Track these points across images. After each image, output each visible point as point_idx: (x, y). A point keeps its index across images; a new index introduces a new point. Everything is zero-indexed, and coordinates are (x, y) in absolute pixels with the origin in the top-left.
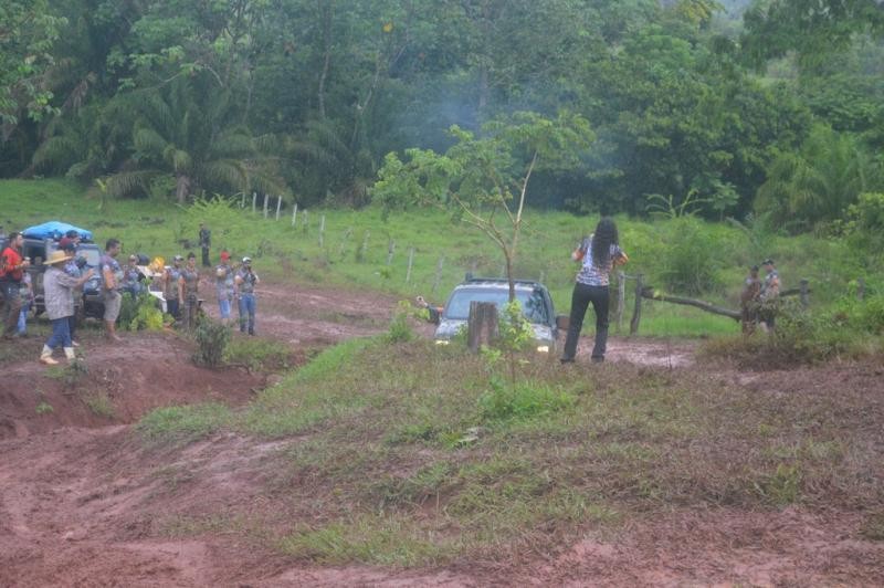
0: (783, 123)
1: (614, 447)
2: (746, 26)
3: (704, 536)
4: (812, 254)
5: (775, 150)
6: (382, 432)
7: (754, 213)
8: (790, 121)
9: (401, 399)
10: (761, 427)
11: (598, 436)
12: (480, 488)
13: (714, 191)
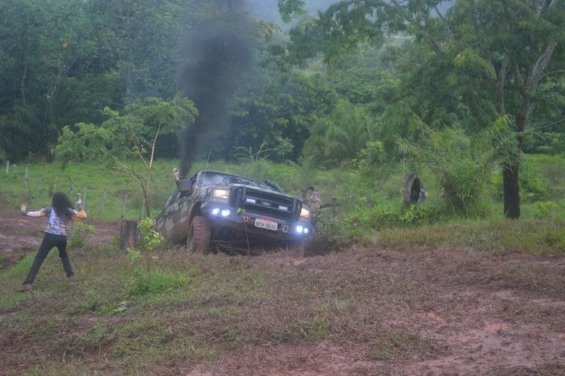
0: (320, 100)
1: (213, 310)
2: (292, 39)
3: (269, 363)
4: (340, 181)
5: (315, 117)
6: (64, 307)
7: (303, 156)
8: (324, 99)
9: (77, 285)
10: (305, 292)
11: (203, 303)
12: (128, 340)
13: (278, 143)
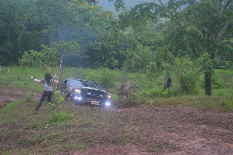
0: (130, 44)
1: (84, 129)
2: (120, 19)
3: (106, 152)
4: (138, 78)
5: (128, 51)
6: (23, 126)
7: (123, 67)
8: (132, 43)
9: (28, 117)
10: (122, 123)
11: (80, 126)
12: (48, 140)
13: (113, 61)
